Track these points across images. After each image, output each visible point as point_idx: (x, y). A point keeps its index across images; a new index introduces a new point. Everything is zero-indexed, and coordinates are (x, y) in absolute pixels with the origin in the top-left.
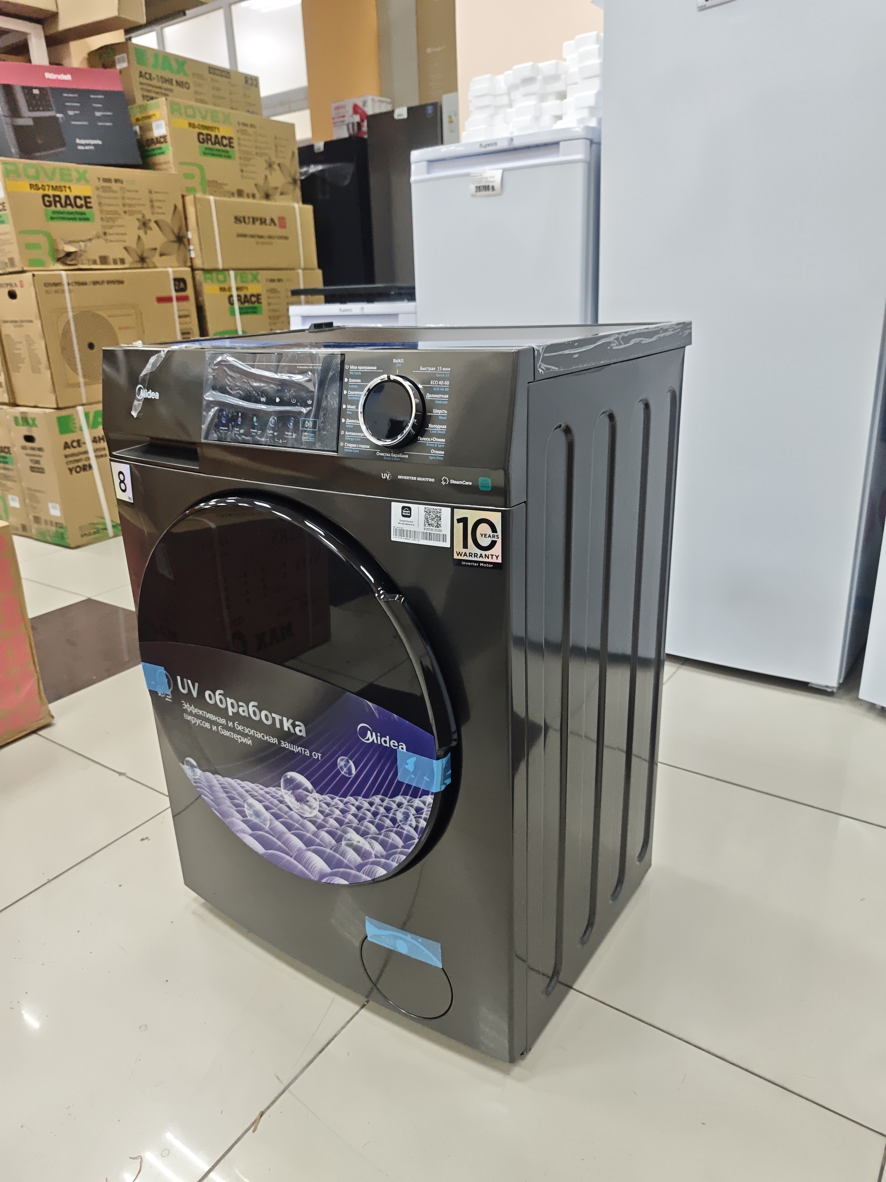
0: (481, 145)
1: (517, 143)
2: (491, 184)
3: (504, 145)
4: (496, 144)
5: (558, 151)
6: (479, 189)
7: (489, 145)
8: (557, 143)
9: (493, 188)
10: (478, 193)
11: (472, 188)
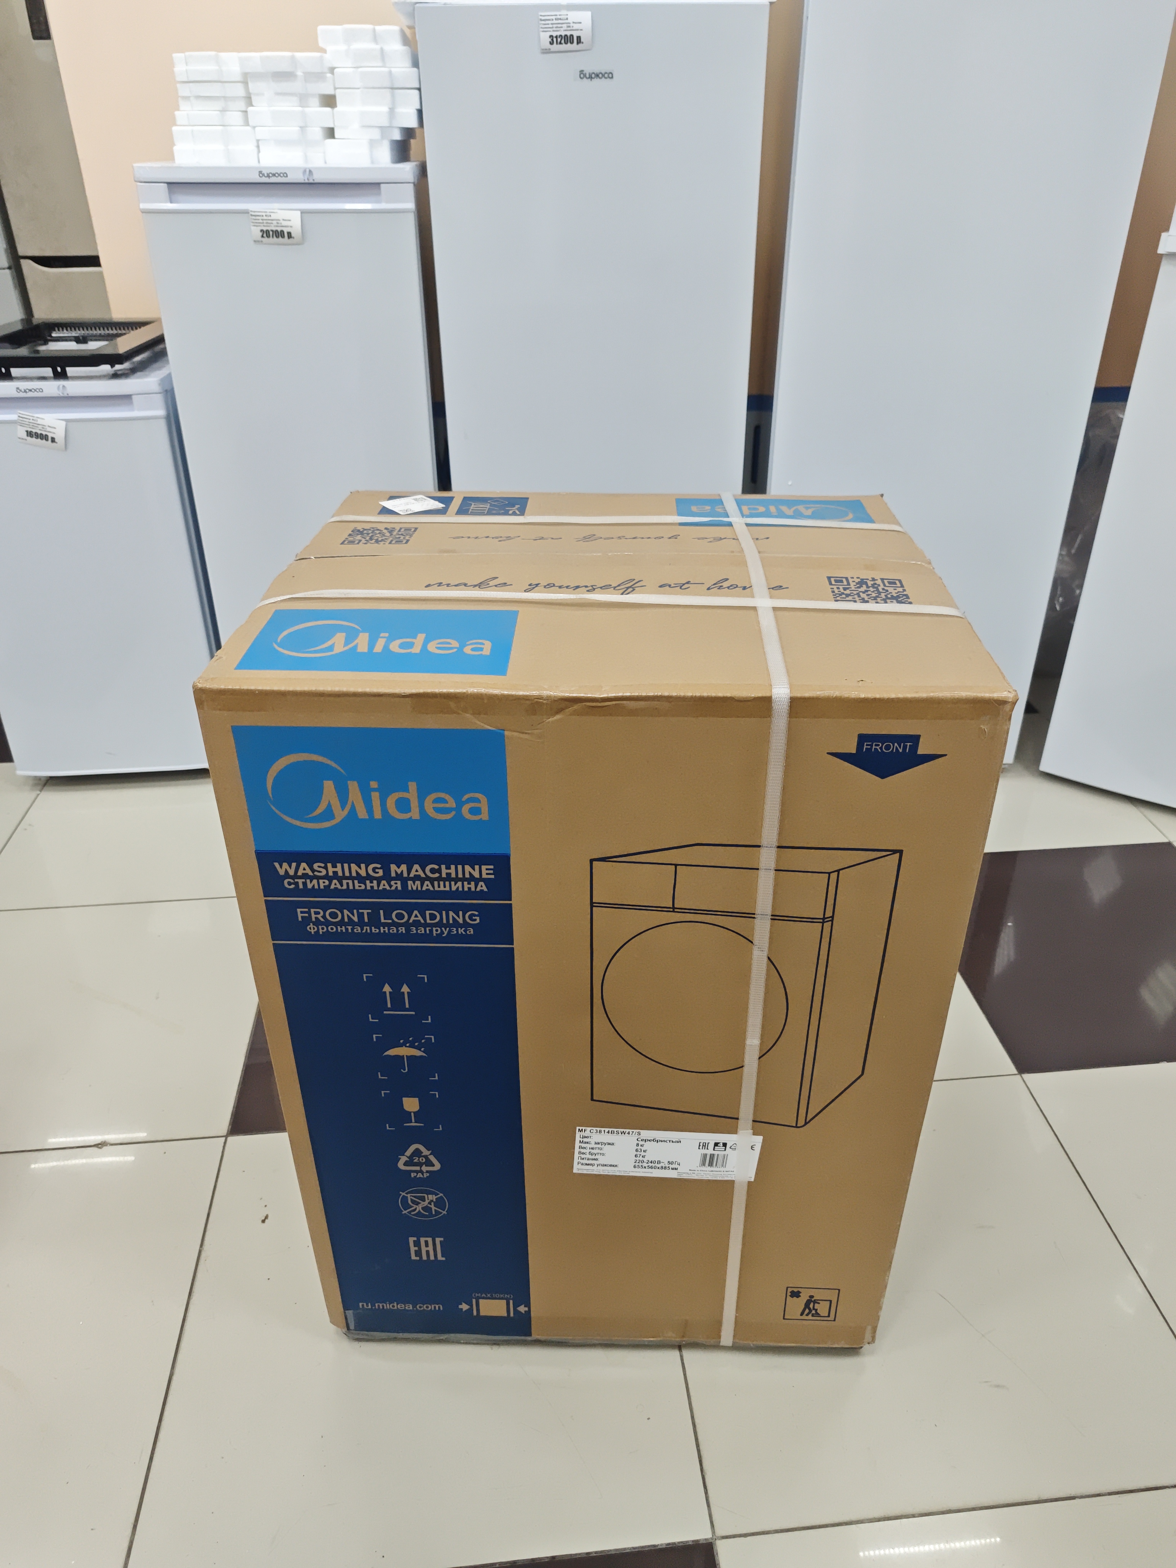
0: (260, 172)
1: (318, 177)
2: (286, 230)
3: (299, 178)
4: (285, 175)
5: (379, 194)
6: (266, 234)
7: (274, 175)
8: (377, 185)
9: (290, 235)
10: (266, 240)
11: (256, 232)
